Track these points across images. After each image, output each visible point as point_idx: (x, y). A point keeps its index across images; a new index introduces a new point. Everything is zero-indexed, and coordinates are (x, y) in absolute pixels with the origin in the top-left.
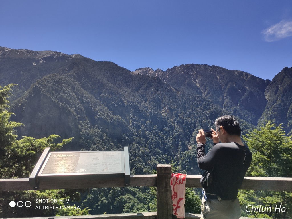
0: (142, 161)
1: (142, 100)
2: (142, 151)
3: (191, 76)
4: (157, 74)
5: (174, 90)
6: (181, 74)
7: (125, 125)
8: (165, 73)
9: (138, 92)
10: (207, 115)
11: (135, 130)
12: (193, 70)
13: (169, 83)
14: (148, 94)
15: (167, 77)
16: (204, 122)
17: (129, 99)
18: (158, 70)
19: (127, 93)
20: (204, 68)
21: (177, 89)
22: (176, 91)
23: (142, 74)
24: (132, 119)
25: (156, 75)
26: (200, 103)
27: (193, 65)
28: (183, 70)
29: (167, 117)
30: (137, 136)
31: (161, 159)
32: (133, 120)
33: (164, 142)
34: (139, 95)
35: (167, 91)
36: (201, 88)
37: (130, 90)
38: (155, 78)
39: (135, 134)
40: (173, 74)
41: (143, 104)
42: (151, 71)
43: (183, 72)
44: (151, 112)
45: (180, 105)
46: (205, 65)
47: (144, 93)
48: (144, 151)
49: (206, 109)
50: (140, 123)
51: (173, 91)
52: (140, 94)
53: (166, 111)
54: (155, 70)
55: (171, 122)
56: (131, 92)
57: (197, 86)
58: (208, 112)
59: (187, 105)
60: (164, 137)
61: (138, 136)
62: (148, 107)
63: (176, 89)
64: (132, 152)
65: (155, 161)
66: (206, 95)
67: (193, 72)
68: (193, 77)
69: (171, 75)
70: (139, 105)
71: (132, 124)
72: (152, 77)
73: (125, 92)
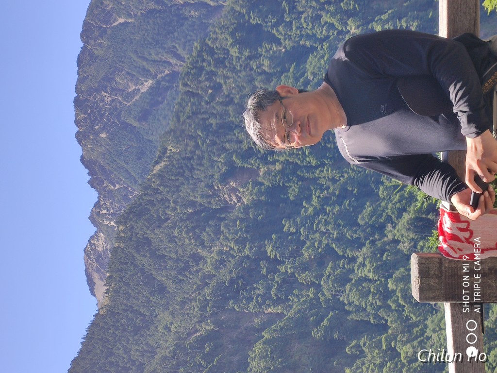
0: (402, 269)
1: (198, 272)
2: (367, 272)
3: (115, 108)
4: (107, 223)
5: (163, 164)
6: (108, 140)
7: (282, 329)
8: (105, 193)
9: (170, 286)
10: (243, 58)
11: (297, 296)
12: (97, 103)
13: (140, 182)
14: (177, 252)
15: (118, 186)
16: (270, 67)
17: (194, 317)
18: (92, 219)
19: (171, 324)
20: (90, 66)
21: (158, 154)
22: (168, 157)
23: (108, 271)
24: (260, 305)
25: (112, 223)
26: (207, 80)
27: (77, 102)
28: (97, 134)
29: (253, 188)
30: (318, 287)
31: (392, 207)
32: (264, 303)
33: (338, 196)
34: (180, 281)
35: (166, 186)
36: (156, 76)
37: (161, 314)
38: (121, 228)
39: (314, 294)
40: (107, 167)
41: (208, 268)
42: (96, 243)
43: (103, 135)
44: (237, 242)
45: (214, 143)
46: (79, 62)
47: (172, 266)
48: (370, 262)
49: (225, 59)
50: (274, 279)
51: (166, 167)
52: (176, 277)
53: (234, 190)
54: (95, 229)
55: (270, 174)
56: (167, 309)
57: (151, 88)
58: (234, 52)
59: (213, 121)
60: (319, 197)
61: (320, 285)
62: (221, 253)
63: (160, 157)
64: (372, 304)
65: (399, 226)
66: (180, 58)
67: (103, 100)
68: (120, 103)
69: (113, 176)
70: (213, 283)
71: (278, 304)
72: (119, 239)
73: (169, 330)
